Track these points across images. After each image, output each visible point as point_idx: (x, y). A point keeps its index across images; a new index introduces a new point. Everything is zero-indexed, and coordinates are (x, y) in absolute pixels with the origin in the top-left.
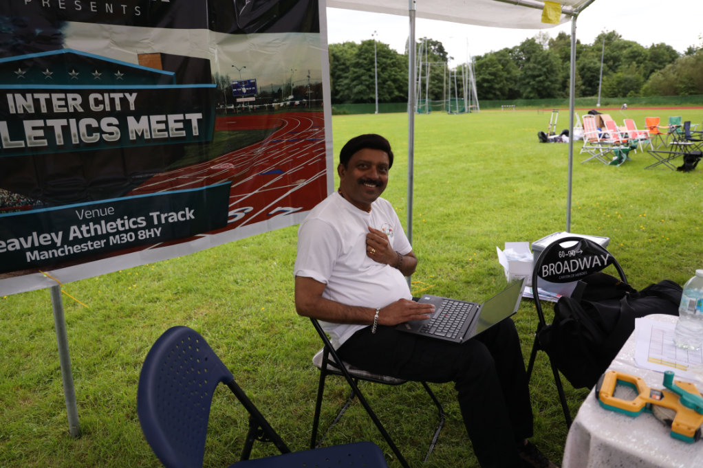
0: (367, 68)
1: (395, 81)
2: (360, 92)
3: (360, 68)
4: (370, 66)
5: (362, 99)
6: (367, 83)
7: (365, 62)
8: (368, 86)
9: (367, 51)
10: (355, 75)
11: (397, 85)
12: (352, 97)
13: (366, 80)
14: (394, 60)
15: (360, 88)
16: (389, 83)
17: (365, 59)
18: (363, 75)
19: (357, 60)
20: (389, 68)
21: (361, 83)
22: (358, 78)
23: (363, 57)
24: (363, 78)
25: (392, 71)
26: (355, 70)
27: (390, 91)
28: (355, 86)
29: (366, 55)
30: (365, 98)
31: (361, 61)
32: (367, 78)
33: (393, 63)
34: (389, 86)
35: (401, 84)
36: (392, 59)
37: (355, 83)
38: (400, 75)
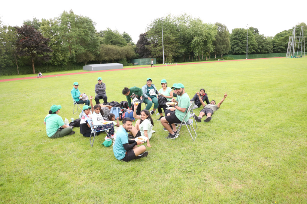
0: (241, 40)
1: (252, 45)
2: (238, 50)
3: (237, 40)
4: (242, 39)
5: (239, 53)
6: (242, 46)
7: (240, 37)
8: (241, 47)
9: (241, 33)
10: (235, 43)
11: (253, 47)
12: (234, 52)
13: (241, 45)
14: (252, 36)
15: (237, 48)
16: (251, 46)
17: (240, 36)
18: (238, 43)
19: (236, 37)
20: (250, 40)
21: (238, 46)
22: (237, 44)
23: (238, 35)
24: (239, 44)
25: (251, 41)
26: (235, 41)
27: (251, 49)
28: (235, 47)
29: (241, 34)
30: (240, 52)
31: (237, 37)
32: (241, 44)
33: (251, 38)
34: (250, 47)
35: (255, 46)
36: (250, 36)
37: (235, 46)
38: (255, 43)
